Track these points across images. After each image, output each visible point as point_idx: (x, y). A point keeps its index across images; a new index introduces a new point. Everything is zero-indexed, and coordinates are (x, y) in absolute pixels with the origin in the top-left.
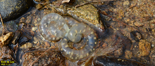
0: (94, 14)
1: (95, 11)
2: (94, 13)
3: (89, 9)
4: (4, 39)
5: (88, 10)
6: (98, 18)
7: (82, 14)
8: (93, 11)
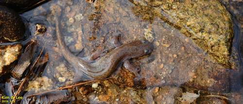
0: (220, 30)
1: (223, 21)
2: (222, 25)
3: (210, 11)
4: (4, 62)
5: (207, 16)
6: (229, 40)
7: (188, 23)
8: (218, 21)
